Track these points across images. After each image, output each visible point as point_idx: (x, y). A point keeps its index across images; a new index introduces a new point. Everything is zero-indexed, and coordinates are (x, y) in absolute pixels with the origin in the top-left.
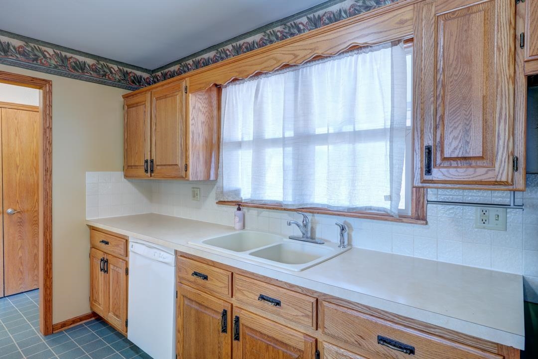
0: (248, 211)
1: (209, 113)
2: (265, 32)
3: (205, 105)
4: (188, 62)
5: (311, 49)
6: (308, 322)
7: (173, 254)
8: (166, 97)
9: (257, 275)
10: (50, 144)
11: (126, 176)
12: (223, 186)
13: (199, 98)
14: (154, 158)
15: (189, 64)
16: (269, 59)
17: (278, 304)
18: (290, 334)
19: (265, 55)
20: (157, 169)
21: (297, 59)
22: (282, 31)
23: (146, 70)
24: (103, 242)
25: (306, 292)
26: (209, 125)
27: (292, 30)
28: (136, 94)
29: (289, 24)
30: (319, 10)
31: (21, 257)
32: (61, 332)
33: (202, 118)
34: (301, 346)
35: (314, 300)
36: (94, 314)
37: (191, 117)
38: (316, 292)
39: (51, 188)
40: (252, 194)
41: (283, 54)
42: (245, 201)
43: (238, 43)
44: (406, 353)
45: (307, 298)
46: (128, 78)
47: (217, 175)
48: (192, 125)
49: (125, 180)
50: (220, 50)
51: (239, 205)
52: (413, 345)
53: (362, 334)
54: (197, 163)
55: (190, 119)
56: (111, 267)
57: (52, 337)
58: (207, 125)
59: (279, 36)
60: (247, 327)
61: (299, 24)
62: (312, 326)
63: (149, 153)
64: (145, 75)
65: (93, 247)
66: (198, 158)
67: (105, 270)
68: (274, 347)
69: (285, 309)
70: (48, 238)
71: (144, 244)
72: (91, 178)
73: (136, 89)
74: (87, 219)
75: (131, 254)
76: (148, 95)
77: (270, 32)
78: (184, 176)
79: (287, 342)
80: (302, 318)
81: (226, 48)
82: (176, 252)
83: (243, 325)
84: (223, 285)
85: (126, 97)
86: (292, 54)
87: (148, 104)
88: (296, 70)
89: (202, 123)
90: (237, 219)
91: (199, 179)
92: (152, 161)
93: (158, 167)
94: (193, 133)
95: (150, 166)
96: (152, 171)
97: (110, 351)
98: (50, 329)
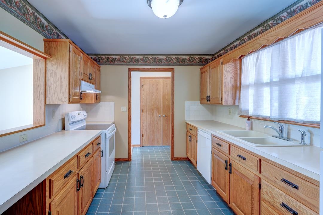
0: (254, 121)
1: (235, 72)
2: (263, 26)
3: (232, 69)
4: (228, 48)
5: (276, 36)
6: (256, 169)
7: (211, 135)
8: (215, 67)
9: (239, 146)
10: (174, 91)
11: (201, 103)
12: (241, 108)
13: (229, 66)
14: (210, 95)
15: (228, 49)
16: (256, 44)
17: (245, 159)
18: (249, 174)
19: (254, 42)
20: (211, 99)
21: (269, 42)
22: (272, 23)
23: (210, 55)
24: (190, 129)
25: (256, 155)
26: (234, 78)
27: (278, 22)
28: (205, 67)
29: (276, 18)
30: (294, 6)
31: (167, 133)
32: (176, 161)
33: (230, 75)
34: (253, 179)
35: (258, 159)
36: (188, 158)
37: (224, 76)
38: (260, 156)
39: (174, 107)
40: (253, 112)
41: (262, 40)
42: (250, 116)
43: (250, 34)
44: (292, 187)
45: (256, 158)
46: (202, 60)
47: (239, 102)
48: (225, 79)
49: (201, 105)
50: (242, 39)
51: (249, 118)
52: (297, 185)
53: (276, 177)
54: (227, 97)
55: (224, 77)
56: (192, 139)
57: (173, 162)
58: (233, 78)
59: (271, 26)
60: (235, 169)
61: (282, 17)
62: (258, 171)
63: (208, 93)
64: (210, 57)
65: (187, 131)
66: (228, 94)
67: (190, 140)
68: (243, 178)
69: (248, 162)
70: (173, 125)
71: (202, 131)
72: (187, 104)
73: (206, 64)
74: (186, 120)
75: (198, 135)
76: (208, 67)
77: (266, 25)
78: (221, 103)
79: (248, 177)
80: (254, 167)
81: (244, 38)
82: (212, 134)
83: (233, 168)
84: (226, 150)
85: (201, 69)
86: (266, 40)
87: (208, 71)
88: (278, 44)
89: (230, 78)
90: (247, 125)
91: (228, 104)
92: (209, 96)
93: (212, 99)
94: (225, 83)
95: (209, 99)
96: (209, 101)
97: (191, 172)
98: (173, 159)
